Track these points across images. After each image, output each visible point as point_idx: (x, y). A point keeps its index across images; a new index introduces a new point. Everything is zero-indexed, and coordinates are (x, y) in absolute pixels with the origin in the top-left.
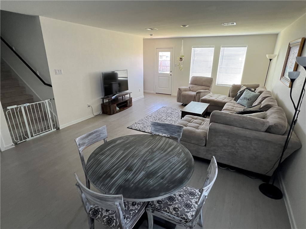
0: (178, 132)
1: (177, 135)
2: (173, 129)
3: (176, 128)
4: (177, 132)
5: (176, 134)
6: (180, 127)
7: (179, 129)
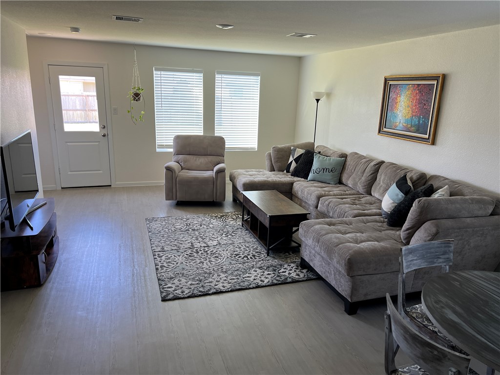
0: (445, 253)
1: (443, 260)
2: (433, 250)
3: (439, 247)
4: (443, 255)
5: (441, 260)
6: (448, 243)
7: (445, 247)
